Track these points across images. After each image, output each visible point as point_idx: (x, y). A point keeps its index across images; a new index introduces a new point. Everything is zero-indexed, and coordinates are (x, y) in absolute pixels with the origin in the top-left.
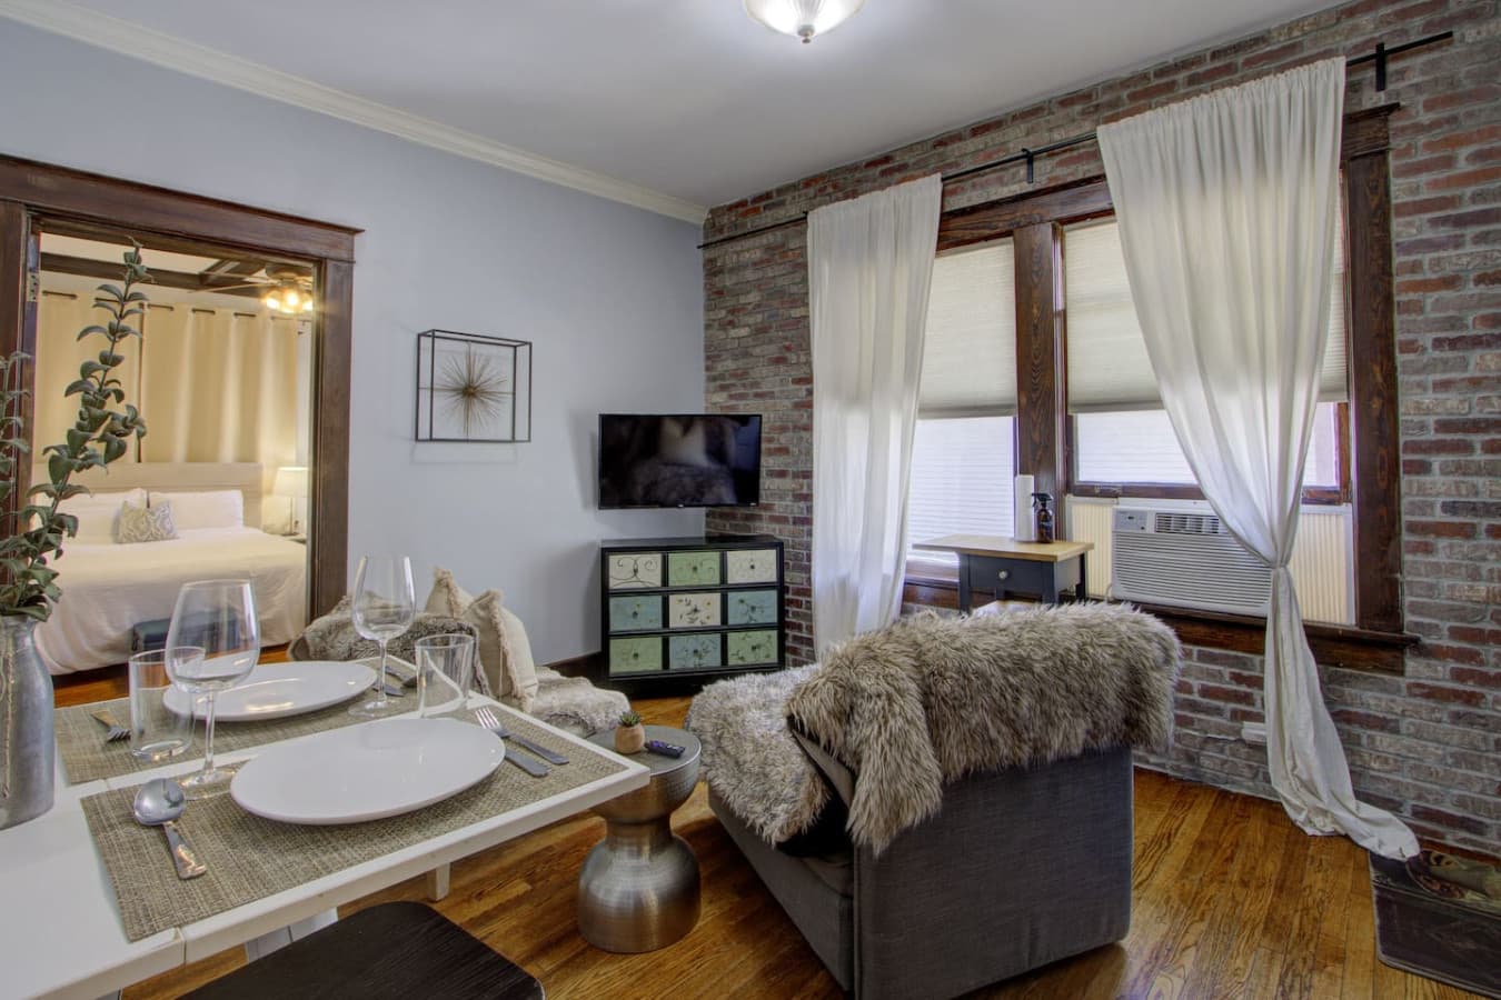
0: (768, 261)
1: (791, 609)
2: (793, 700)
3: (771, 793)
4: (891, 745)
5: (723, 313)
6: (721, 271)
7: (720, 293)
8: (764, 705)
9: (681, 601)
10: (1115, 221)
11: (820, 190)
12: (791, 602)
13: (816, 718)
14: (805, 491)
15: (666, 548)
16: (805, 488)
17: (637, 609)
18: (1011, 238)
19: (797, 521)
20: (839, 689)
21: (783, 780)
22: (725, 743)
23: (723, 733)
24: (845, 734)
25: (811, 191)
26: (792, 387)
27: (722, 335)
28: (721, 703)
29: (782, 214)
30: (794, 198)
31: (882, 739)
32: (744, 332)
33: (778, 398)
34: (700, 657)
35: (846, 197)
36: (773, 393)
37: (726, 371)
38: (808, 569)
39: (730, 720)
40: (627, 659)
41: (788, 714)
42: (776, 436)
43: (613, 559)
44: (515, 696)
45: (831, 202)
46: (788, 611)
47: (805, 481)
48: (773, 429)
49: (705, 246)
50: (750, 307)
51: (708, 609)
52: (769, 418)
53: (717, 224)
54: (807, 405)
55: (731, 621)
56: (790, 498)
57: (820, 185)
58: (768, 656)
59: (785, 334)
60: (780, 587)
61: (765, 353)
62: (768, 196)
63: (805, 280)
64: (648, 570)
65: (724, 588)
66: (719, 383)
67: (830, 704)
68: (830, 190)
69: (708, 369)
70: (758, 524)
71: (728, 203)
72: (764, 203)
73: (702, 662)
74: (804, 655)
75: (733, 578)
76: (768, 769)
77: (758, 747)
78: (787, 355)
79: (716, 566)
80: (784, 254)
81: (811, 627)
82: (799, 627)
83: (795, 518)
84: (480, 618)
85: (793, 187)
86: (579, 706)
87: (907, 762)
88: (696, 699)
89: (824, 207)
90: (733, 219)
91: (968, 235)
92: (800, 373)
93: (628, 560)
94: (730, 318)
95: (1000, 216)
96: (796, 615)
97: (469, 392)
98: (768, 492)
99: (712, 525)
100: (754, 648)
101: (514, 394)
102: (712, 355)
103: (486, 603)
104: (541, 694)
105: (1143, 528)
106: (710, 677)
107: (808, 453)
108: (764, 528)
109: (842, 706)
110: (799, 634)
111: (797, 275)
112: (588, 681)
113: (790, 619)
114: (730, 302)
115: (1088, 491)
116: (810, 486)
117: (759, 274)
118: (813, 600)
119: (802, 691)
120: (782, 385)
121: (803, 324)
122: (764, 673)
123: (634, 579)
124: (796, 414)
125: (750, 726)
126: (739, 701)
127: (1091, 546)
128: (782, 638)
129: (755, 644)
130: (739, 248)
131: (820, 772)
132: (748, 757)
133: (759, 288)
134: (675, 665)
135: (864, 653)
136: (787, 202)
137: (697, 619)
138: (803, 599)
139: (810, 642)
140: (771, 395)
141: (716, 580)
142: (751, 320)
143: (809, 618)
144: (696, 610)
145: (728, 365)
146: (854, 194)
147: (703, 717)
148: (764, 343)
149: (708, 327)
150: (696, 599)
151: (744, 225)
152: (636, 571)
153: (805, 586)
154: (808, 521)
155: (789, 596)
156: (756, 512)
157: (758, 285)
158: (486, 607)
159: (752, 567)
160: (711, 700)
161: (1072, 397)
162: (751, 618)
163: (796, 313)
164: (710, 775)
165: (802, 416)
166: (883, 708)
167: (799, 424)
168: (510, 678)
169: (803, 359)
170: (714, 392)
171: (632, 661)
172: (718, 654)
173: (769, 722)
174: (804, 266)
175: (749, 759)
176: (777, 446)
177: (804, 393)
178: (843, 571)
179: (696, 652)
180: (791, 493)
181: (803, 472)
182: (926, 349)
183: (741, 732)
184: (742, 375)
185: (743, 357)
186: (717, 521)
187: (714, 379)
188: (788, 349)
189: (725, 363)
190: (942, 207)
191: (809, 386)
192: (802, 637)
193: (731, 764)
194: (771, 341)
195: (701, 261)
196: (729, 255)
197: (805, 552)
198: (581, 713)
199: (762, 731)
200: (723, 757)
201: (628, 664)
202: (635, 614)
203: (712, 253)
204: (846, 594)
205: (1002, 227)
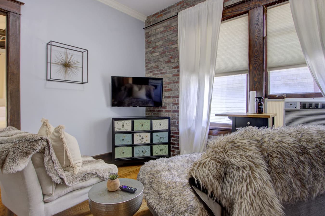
0: (165, 31)
1: (172, 138)
2: (192, 170)
3: (174, 209)
4: (255, 197)
5: (151, 48)
6: (150, 36)
7: (150, 43)
8: (168, 169)
9: (138, 135)
10: (289, 2)
11: (182, 6)
12: (172, 136)
13: (207, 180)
14: (176, 102)
15: (132, 119)
16: (177, 101)
17: (124, 138)
18: (247, 14)
19: (174, 111)
20: (218, 164)
21: (180, 203)
22: (153, 185)
23: (152, 181)
24: (222, 188)
25: (179, 7)
26: (172, 70)
27: (150, 55)
28: (152, 169)
29: (169, 15)
30: (173, 10)
31: (250, 193)
32: (157, 54)
33: (168, 74)
34: (144, 153)
35: (191, 7)
36: (167, 72)
37: (152, 67)
38: (178, 126)
39: (155, 175)
40: (120, 154)
41: (189, 177)
42: (167, 85)
43: (116, 122)
44: (72, 167)
45: (185, 9)
46: (171, 139)
47: (177, 99)
48: (166, 83)
49: (145, 28)
50: (159, 46)
51: (146, 137)
52: (165, 80)
53: (149, 21)
54: (178, 75)
55: (154, 142)
56: (172, 104)
57: (182, 4)
58: (165, 153)
59: (170, 53)
60: (169, 131)
61: (164, 60)
62: (165, 10)
63: (177, 36)
64: (127, 126)
65: (151, 131)
66: (150, 70)
67: (214, 172)
68: (185, 5)
69: (146, 66)
70: (162, 113)
71: (152, 14)
72: (164, 13)
73: (144, 154)
74: (176, 152)
75: (154, 128)
76: (173, 198)
77: (167, 187)
78: (171, 60)
79: (149, 124)
80: (170, 28)
81: (179, 144)
82: (174, 144)
83: (173, 110)
84: (55, 136)
85: (173, 6)
86: (98, 170)
87: (266, 207)
88: (142, 167)
89: (184, 10)
90: (154, 19)
91: (232, 14)
92: (175, 65)
93: (121, 122)
94: (153, 50)
95: (244, 6)
96: (173, 140)
97: (66, 65)
98: (165, 103)
99: (148, 114)
100: (161, 150)
101: (83, 68)
102: (148, 62)
103: (58, 130)
104: (83, 166)
105: (296, 108)
106: (147, 159)
107: (178, 90)
108: (163, 114)
109: (220, 173)
110: (174, 146)
111: (174, 34)
112: (103, 161)
113: (172, 141)
114: (153, 45)
115: (273, 97)
116: (178, 101)
117: (162, 35)
118: (179, 135)
119: (198, 165)
120: (169, 70)
121: (176, 50)
122: (167, 158)
123: (123, 128)
124: (174, 78)
125: (163, 178)
126: (159, 168)
127: (276, 115)
128: (169, 147)
129: (161, 149)
130: (156, 28)
131: (206, 207)
132: (164, 191)
133: (162, 40)
134: (136, 155)
135: (230, 145)
136: (171, 12)
137: (143, 141)
138: (176, 135)
139: (178, 149)
140: (166, 73)
141: (149, 129)
142: (160, 50)
143: (178, 141)
144: (142, 138)
145: (153, 64)
146: (193, 5)
147: (145, 174)
148: (164, 57)
149: (146, 53)
150: (143, 135)
151: (158, 20)
152: (123, 126)
153: (176, 131)
154: (178, 111)
155: (171, 135)
156: (161, 109)
157: (162, 39)
158: (57, 132)
159: (160, 125)
160: (148, 168)
161: (269, 65)
162: (160, 141)
163: (174, 46)
164: (148, 198)
165: (176, 78)
166: (249, 175)
167: (175, 81)
168: (69, 160)
169: (176, 61)
170: (148, 73)
171: (122, 154)
172: (149, 152)
173: (171, 177)
174: (177, 31)
175: (164, 192)
176: (168, 88)
177: (176, 71)
178: (189, 126)
179: (142, 151)
180: (172, 103)
181: (176, 96)
182: (218, 54)
183: (160, 181)
184: (157, 67)
185: (157, 62)
186: (149, 113)
187: (148, 69)
188: (171, 58)
189: (152, 64)
190: (224, 6)
191: (178, 69)
192: (175, 147)
193: (156, 194)
194: (166, 56)
195: (144, 33)
196: (153, 30)
197: (176, 121)
198: (98, 173)
199: (169, 180)
200: (153, 190)
201: (121, 155)
202: (123, 139)
203: (147, 31)
204: (190, 133)
205: (244, 10)
